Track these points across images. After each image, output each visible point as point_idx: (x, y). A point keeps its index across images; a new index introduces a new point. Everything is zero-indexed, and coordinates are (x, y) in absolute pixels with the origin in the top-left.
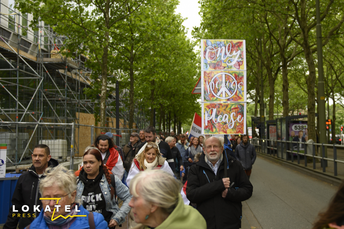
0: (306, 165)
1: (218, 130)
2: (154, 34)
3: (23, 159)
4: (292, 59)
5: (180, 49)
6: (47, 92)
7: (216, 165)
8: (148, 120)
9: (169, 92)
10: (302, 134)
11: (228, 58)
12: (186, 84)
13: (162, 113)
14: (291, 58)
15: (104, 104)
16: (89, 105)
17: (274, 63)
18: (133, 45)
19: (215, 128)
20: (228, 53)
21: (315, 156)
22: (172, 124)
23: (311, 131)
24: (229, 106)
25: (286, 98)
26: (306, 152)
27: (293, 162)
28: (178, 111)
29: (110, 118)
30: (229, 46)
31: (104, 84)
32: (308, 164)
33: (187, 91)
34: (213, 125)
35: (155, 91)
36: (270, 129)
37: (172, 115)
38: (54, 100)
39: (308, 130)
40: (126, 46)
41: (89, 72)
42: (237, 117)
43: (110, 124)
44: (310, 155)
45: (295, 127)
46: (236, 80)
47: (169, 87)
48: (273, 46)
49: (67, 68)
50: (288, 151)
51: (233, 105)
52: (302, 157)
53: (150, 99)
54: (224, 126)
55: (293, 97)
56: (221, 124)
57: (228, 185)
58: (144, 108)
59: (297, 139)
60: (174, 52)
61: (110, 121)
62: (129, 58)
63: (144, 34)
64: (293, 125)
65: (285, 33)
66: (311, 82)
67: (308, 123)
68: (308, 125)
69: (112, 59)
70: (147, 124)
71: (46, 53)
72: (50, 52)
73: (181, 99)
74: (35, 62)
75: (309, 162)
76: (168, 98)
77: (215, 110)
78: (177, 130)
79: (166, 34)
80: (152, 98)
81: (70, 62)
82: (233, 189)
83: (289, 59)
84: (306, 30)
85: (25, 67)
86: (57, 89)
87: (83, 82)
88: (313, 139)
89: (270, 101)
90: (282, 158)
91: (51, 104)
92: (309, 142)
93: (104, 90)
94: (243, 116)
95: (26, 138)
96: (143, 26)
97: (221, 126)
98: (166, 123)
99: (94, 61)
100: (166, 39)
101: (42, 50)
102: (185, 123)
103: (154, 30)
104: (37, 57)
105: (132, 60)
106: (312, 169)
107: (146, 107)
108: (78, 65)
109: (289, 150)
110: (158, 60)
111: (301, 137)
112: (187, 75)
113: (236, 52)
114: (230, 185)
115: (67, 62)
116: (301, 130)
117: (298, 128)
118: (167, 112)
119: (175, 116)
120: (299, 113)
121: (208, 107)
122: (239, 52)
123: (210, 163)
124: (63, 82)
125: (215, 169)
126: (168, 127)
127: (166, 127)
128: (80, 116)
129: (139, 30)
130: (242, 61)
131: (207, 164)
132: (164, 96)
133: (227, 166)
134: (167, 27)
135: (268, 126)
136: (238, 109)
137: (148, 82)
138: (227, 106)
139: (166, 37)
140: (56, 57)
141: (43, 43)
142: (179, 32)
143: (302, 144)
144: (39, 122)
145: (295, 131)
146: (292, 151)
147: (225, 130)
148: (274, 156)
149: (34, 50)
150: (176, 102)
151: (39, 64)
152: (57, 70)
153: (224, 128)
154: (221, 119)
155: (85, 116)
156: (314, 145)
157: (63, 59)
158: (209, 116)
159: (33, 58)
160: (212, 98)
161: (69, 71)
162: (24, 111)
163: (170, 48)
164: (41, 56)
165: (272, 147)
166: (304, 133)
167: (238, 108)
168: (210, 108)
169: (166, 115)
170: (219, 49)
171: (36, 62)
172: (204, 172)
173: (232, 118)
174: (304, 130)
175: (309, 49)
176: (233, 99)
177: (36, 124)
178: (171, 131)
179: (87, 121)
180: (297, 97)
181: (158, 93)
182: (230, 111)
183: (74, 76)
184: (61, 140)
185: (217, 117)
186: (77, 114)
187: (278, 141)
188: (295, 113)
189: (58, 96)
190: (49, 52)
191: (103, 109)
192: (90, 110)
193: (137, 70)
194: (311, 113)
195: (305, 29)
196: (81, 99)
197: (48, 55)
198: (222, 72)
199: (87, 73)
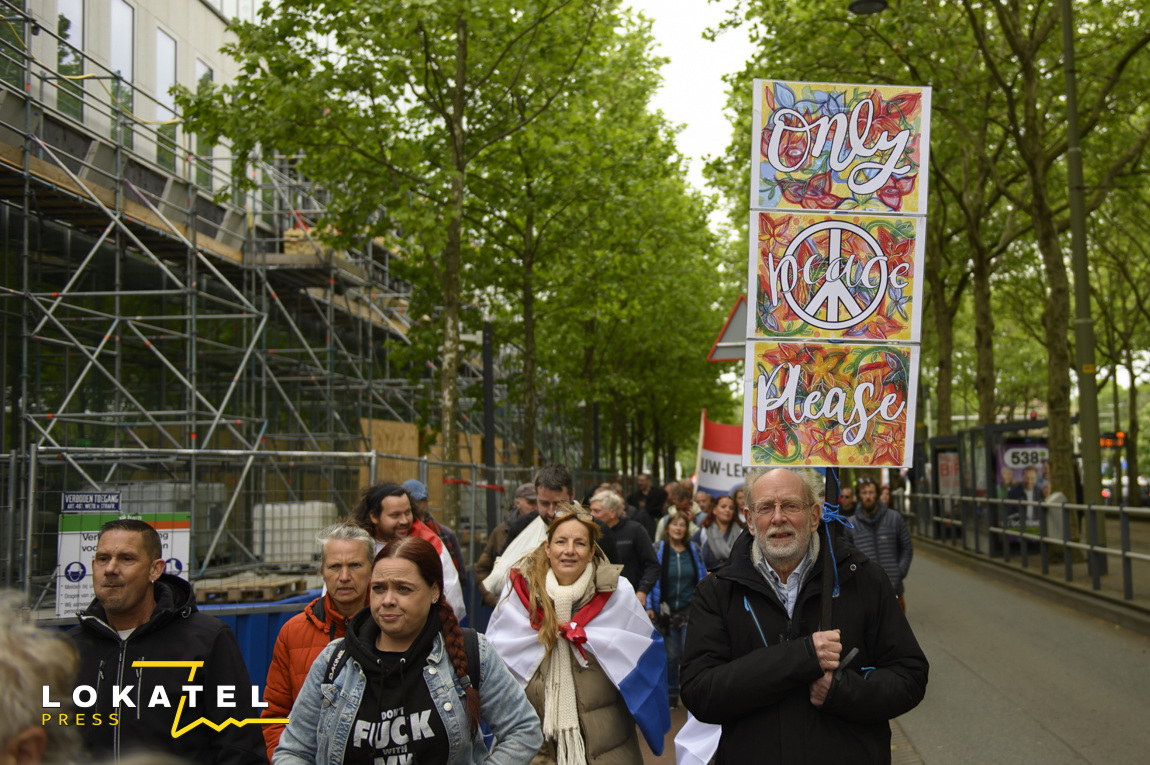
0: (1046, 571)
1: (803, 449)
2: (594, 181)
3: (212, 563)
4: (1003, 250)
5: (668, 222)
6: (274, 358)
7: (791, 580)
8: (577, 440)
9: (639, 354)
10: (1033, 477)
11: (857, 161)
12: (688, 329)
13: (619, 419)
14: (1000, 246)
15: (451, 393)
16: (399, 396)
17: (950, 264)
18: (532, 211)
19: (796, 442)
20: (857, 143)
21: (1070, 544)
22: (646, 450)
23: (1059, 468)
24: (851, 358)
25: (986, 366)
26: (1044, 531)
27: (1007, 560)
28: (665, 410)
29: (462, 436)
30: (863, 114)
31: (451, 333)
32: (1052, 568)
33: (695, 351)
34: (787, 429)
35: (595, 352)
36: (941, 462)
37: (649, 423)
38: (295, 383)
39: (1051, 464)
40: (512, 217)
41: (396, 295)
42: (881, 400)
43: (464, 455)
44: (1055, 538)
45: (1014, 455)
46: (885, 253)
47: (637, 339)
48: (945, 211)
49: (332, 283)
50: (993, 529)
51: (864, 353)
52: (1034, 547)
53: (582, 376)
54: (828, 435)
55: (1012, 364)
56: (816, 425)
57: (834, 659)
58: (564, 403)
59: (1018, 491)
60: (651, 231)
61: (462, 443)
62: (522, 253)
63: (564, 180)
64: (1007, 449)
65: (981, 170)
66: (1057, 320)
67: (1052, 443)
68: (1050, 451)
69: (469, 256)
70: (571, 450)
71: (269, 238)
72: (281, 235)
73: (674, 373)
74: (236, 267)
75: (1055, 563)
76: (636, 370)
77: (795, 372)
78: (662, 471)
79: (631, 182)
80: (588, 370)
81: (343, 265)
82: (852, 672)
83: (995, 250)
84: (1040, 165)
85: (208, 280)
86: (302, 346)
87: (379, 325)
88: (1066, 493)
89: (940, 375)
90: (978, 551)
91: (287, 392)
92: (1053, 500)
93: (451, 351)
94: (903, 394)
95: (217, 498)
96: (563, 156)
97: (817, 435)
98: (629, 448)
99: (418, 265)
100: (630, 196)
101: (259, 230)
102: (685, 448)
103: (595, 167)
104: (243, 251)
105: (528, 260)
106: (1062, 580)
107: (568, 401)
108: (366, 274)
109: (996, 525)
110: (606, 258)
111: (1031, 486)
112: (692, 302)
113: (890, 138)
114: (840, 660)
115: (334, 265)
116: (1030, 464)
117: (1022, 458)
118: (632, 413)
119: (657, 427)
120: (1029, 411)
121: (769, 356)
122: (902, 139)
123: (771, 569)
124: (318, 325)
125: (789, 593)
126: (636, 459)
127: (629, 459)
128: (373, 430)
129: (549, 166)
130: (911, 174)
131: (756, 575)
132: (623, 364)
133: (833, 586)
134: (632, 159)
135: (936, 453)
136: (887, 370)
137: (576, 324)
138: (842, 356)
139: (631, 189)
140: (301, 249)
141: (259, 208)
142: (666, 173)
143: (1036, 509)
144: (255, 450)
145: (1014, 470)
146: (1006, 528)
147: (829, 451)
148: (954, 544)
149: (235, 228)
150: (659, 382)
151: (249, 272)
152: (302, 291)
153: (826, 442)
154: (819, 406)
155: (388, 431)
156: (1067, 511)
157: (322, 256)
158: (773, 395)
159: (231, 254)
160: (785, 324)
161: (339, 291)
162: (212, 418)
163: (638, 220)
164: (254, 247)
165: (948, 517)
166: (1040, 473)
167: (885, 364)
168: (776, 365)
169: (629, 425)
170: (824, 123)
171: (241, 266)
172: (748, 607)
173: (859, 406)
174: (1039, 465)
175: (1050, 222)
176: (866, 330)
177: (247, 456)
178: (647, 471)
179: (393, 444)
180: (1022, 365)
181: (606, 356)
182: (854, 375)
183: (353, 309)
184: (317, 505)
185: (803, 401)
186: (364, 423)
187: (965, 498)
188: (1019, 414)
189: (305, 370)
190: (277, 233)
191: (448, 409)
192: (401, 410)
193: (543, 288)
194: (1058, 414)
195: (1036, 163)
196: (375, 377)
197: (274, 244)
198: (829, 220)
199: (390, 296)
